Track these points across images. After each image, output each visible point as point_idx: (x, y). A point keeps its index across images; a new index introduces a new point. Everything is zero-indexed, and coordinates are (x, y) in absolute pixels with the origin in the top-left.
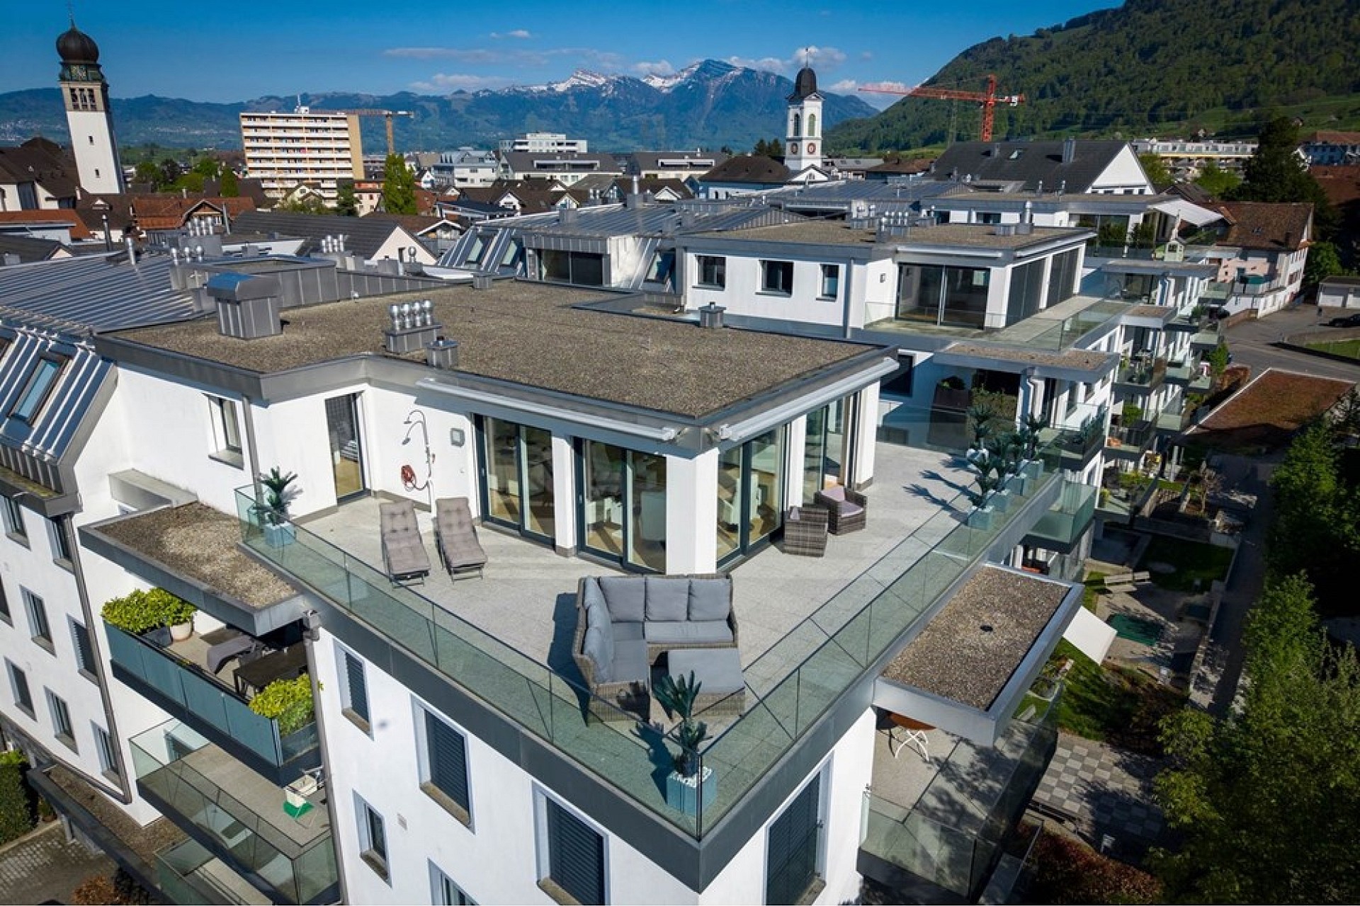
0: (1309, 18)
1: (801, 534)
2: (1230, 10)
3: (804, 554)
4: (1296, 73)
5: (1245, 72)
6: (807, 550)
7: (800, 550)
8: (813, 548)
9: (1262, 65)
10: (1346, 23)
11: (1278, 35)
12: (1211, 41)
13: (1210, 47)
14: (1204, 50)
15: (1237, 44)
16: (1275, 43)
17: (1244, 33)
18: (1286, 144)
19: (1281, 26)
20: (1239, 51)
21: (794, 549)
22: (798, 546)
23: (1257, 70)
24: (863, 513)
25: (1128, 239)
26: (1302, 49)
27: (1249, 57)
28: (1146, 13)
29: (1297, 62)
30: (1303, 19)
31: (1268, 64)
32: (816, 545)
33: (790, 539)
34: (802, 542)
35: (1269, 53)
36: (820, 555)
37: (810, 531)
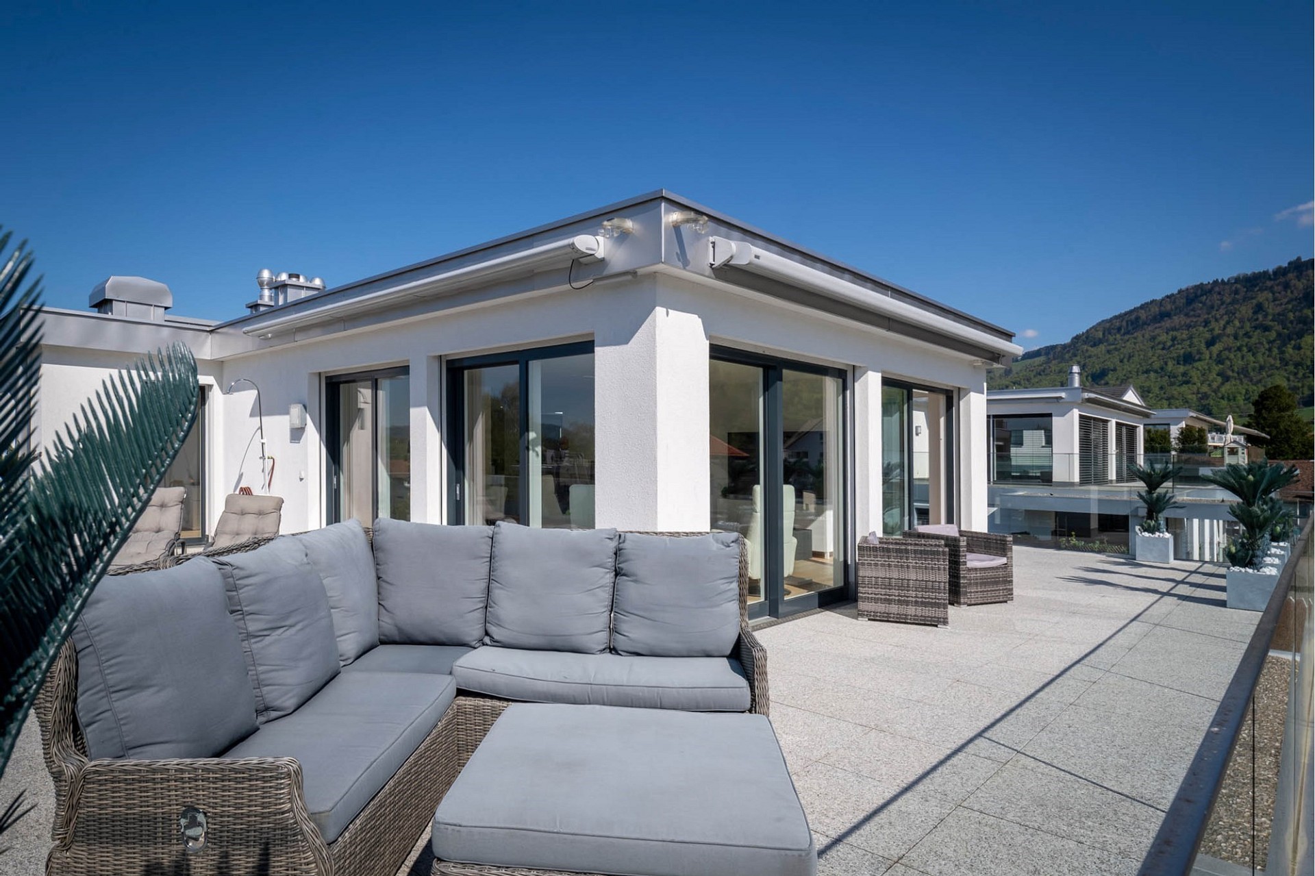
0: (1245, 349)
1: (895, 574)
2: (1169, 343)
3: (901, 620)
4: (1244, 392)
5: (1195, 391)
6: (911, 610)
7: (894, 609)
8: (924, 604)
10: (1282, 352)
11: (1220, 361)
12: (1157, 365)
13: (1156, 372)
14: (1152, 375)
15: (1182, 369)
16: (1217, 368)
17: (1185, 361)
19: (1218, 355)
20: (1184, 374)
21: (881, 608)
22: (889, 601)
23: (1205, 389)
24: (1006, 566)
25: (1174, 442)
26: (1244, 372)
27: (1195, 379)
28: (1092, 347)
29: (1242, 383)
30: (1239, 349)
31: (1215, 385)
32: (925, 598)
33: (870, 585)
34: (896, 592)
35: (1213, 375)
36: (939, 622)
37: (914, 567)
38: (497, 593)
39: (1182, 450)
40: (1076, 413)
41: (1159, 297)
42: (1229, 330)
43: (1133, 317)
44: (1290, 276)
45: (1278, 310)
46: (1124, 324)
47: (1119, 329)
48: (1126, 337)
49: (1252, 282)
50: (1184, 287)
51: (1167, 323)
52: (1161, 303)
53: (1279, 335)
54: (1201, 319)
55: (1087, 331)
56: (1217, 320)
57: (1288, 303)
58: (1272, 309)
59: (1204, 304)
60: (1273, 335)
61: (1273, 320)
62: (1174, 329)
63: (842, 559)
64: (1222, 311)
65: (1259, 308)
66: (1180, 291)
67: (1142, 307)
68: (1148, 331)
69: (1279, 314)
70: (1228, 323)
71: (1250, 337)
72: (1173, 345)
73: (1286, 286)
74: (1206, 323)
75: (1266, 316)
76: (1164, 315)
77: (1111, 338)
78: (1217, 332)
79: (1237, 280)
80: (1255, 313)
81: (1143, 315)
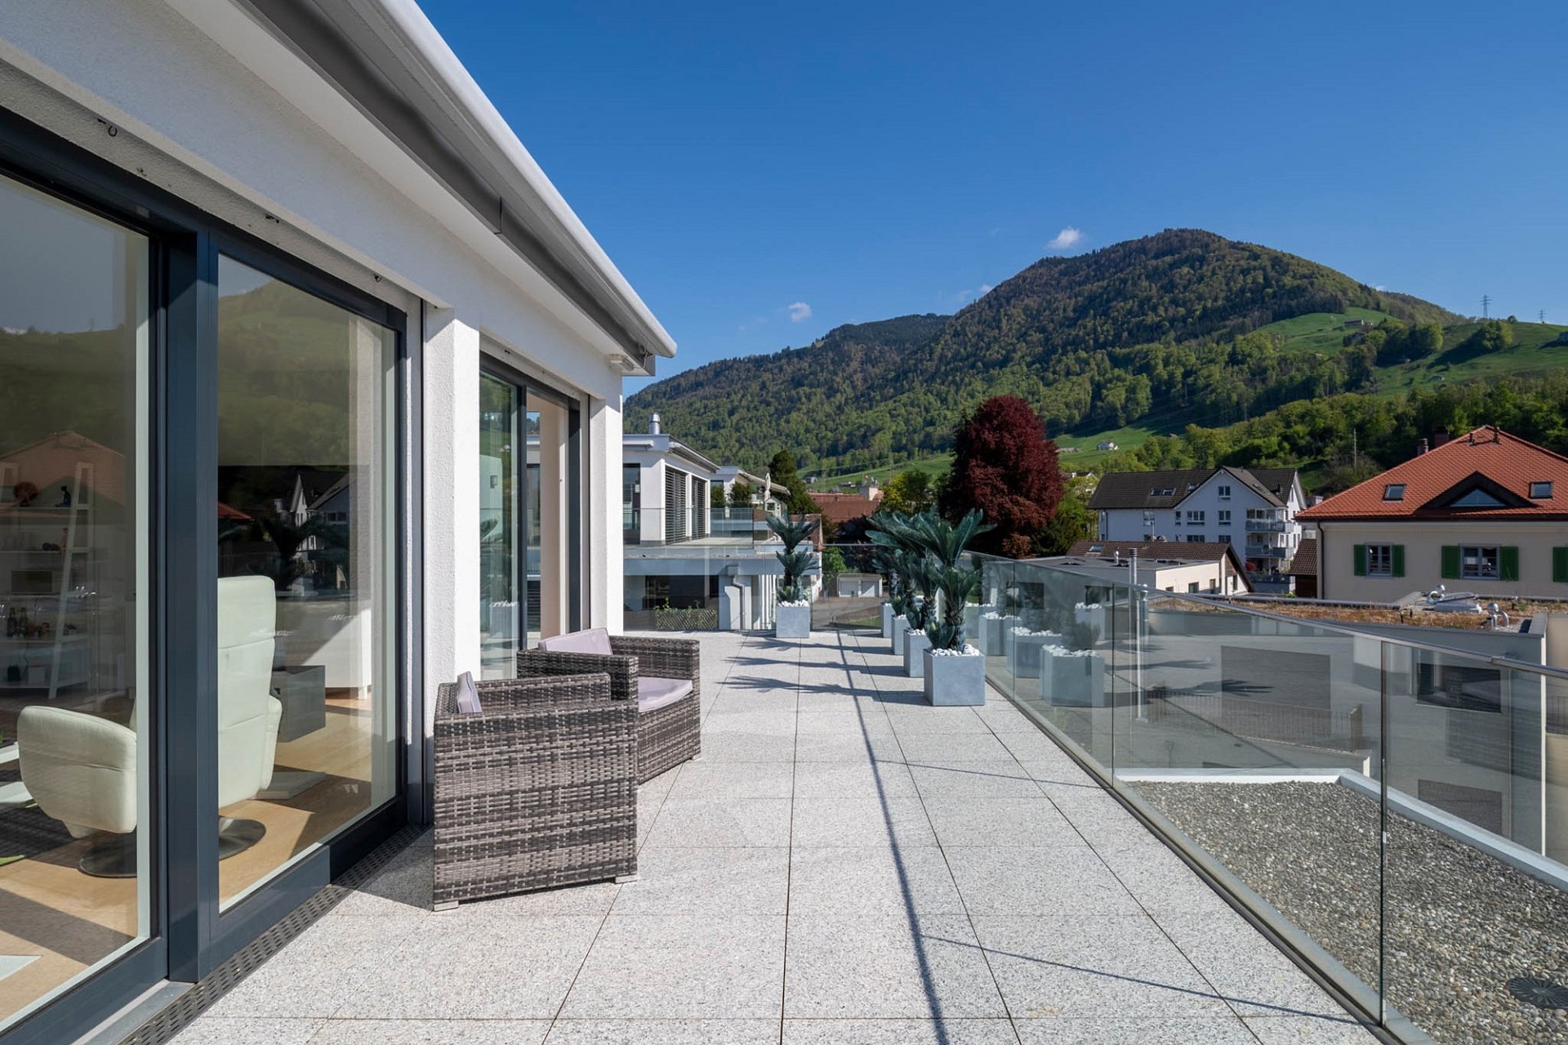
0: (754, 420)
1: (523, 780)
2: (702, 411)
3: (541, 883)
4: (753, 456)
5: (721, 454)
8: (588, 837)
9: (731, 450)
10: (778, 425)
11: (738, 430)
12: (693, 430)
13: (692, 436)
14: (690, 438)
15: (711, 434)
16: (736, 435)
17: (714, 427)
19: (737, 424)
20: (713, 439)
23: (727, 453)
24: (692, 696)
25: (727, 498)
26: (753, 440)
27: (721, 444)
28: (643, 408)
29: (752, 449)
30: (750, 420)
31: (734, 450)
32: (590, 823)
33: (465, 818)
34: (526, 823)
35: (733, 442)
36: (618, 870)
37: (568, 757)
39: (733, 506)
40: (663, 463)
41: (695, 368)
42: (744, 403)
43: (675, 384)
44: (784, 361)
45: (776, 389)
46: (669, 389)
47: (665, 394)
48: (670, 402)
49: (759, 362)
50: (713, 361)
51: (700, 392)
52: (696, 373)
53: (776, 410)
54: (725, 391)
55: (639, 393)
56: (735, 394)
57: (781, 384)
58: (773, 388)
59: (727, 378)
60: (772, 409)
61: (772, 397)
62: (706, 398)
63: (391, 736)
64: (739, 386)
65: (763, 386)
66: (710, 364)
67: (682, 375)
68: (687, 398)
69: (776, 393)
70: (743, 396)
71: (758, 410)
72: (705, 413)
73: (781, 370)
74: (729, 395)
75: (767, 393)
76: (698, 385)
77: (658, 402)
78: (736, 403)
79: (749, 359)
80: (761, 389)
81: (683, 382)
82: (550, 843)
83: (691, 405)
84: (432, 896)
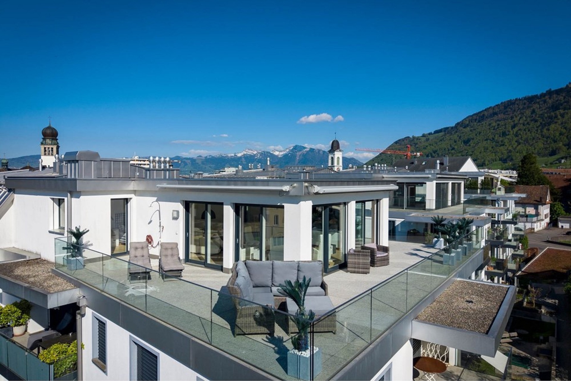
0: (527, 130)
2: (496, 127)
3: (358, 273)
4: (526, 149)
5: (506, 149)
7: (356, 270)
10: (542, 132)
11: (516, 136)
12: (491, 137)
13: (490, 140)
15: (501, 139)
16: (515, 139)
17: (503, 135)
18: (532, 164)
19: (517, 132)
20: (502, 141)
21: (353, 269)
23: (510, 148)
25: (479, 185)
26: (526, 141)
27: (506, 144)
28: (464, 128)
29: (525, 146)
30: (525, 130)
31: (514, 146)
32: (364, 267)
33: (351, 264)
34: (357, 266)
35: (514, 142)
36: (368, 273)
38: (275, 276)
39: (481, 189)
40: (435, 182)
41: (493, 105)
42: (521, 121)
43: (482, 115)
44: (547, 97)
45: (541, 112)
46: (478, 118)
47: (476, 120)
48: (478, 124)
49: (531, 99)
50: (503, 101)
51: (496, 118)
52: (493, 108)
53: (541, 123)
54: (510, 116)
55: (462, 121)
56: (516, 117)
57: (545, 109)
58: (539, 112)
59: (511, 109)
60: (539, 123)
61: (539, 117)
62: (498, 120)
63: (344, 254)
64: (519, 112)
65: (533, 111)
66: (502, 103)
67: (486, 110)
68: (488, 121)
69: (541, 114)
70: (521, 118)
71: (529, 125)
72: (498, 128)
73: (545, 102)
74: (512, 118)
75: (536, 115)
76: (495, 114)
77: (472, 124)
78: (516, 122)
79: (525, 98)
80: (532, 114)
81: (486, 113)
82: (360, 268)
83: (490, 125)
84: (347, 272)
